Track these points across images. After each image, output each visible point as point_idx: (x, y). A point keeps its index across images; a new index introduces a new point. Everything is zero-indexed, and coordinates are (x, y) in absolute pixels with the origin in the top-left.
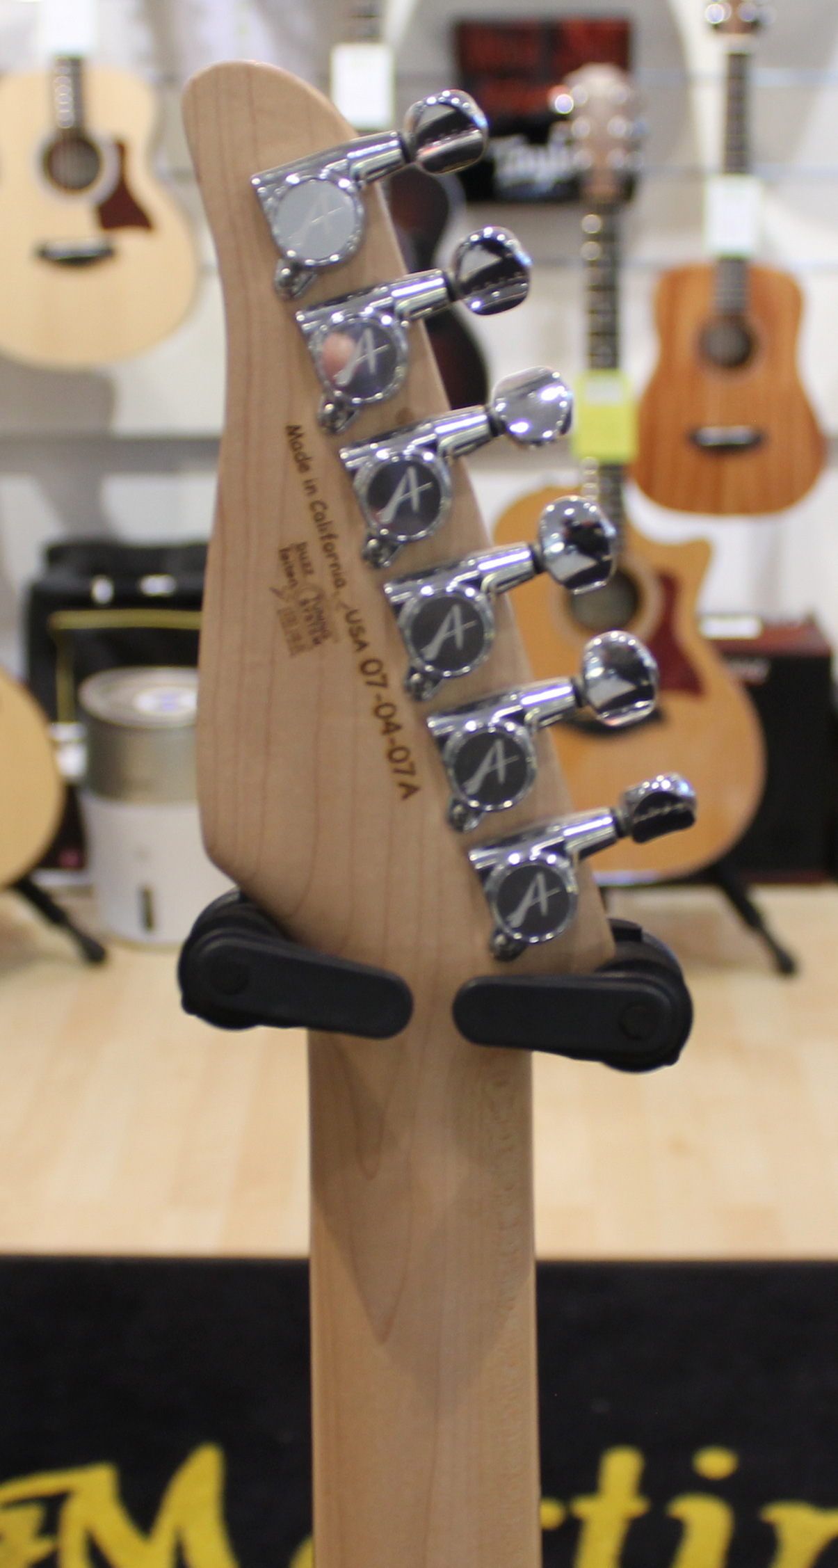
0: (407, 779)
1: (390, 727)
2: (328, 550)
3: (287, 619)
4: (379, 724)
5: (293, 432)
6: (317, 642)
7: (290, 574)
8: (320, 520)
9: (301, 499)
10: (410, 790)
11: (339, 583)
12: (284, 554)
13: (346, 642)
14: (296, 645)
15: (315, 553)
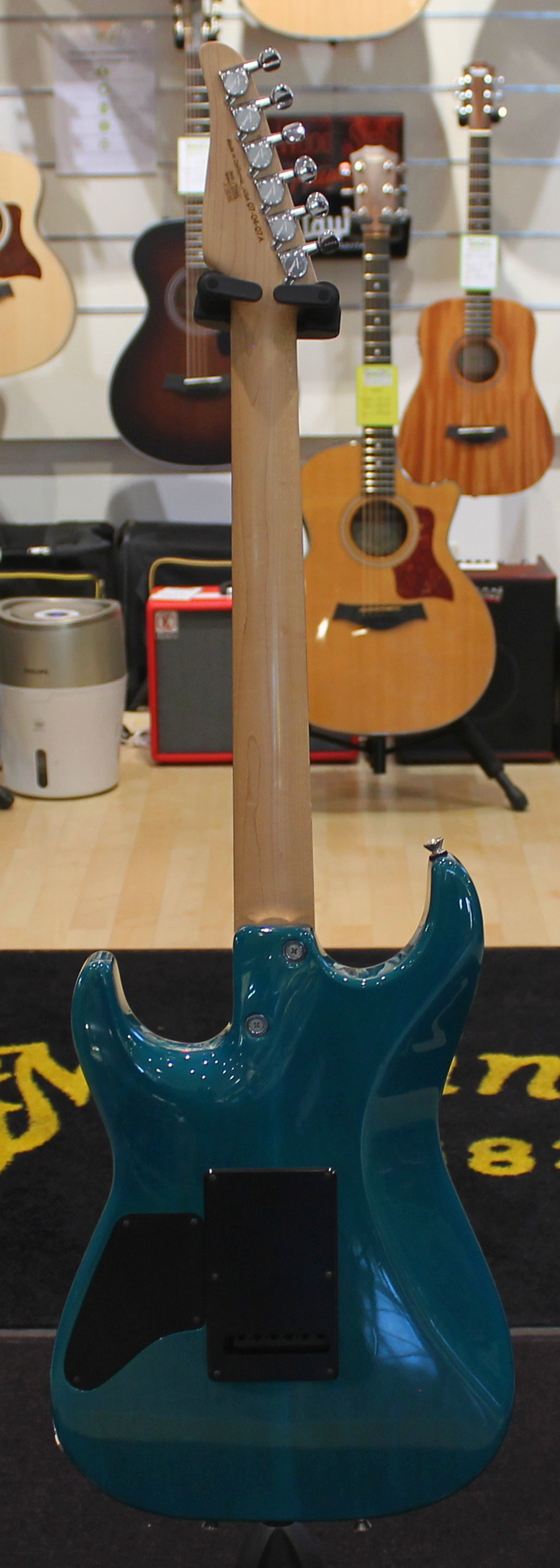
0: (261, 236)
1: (256, 222)
2: (239, 173)
3: (227, 192)
4: (252, 221)
5: (229, 141)
6: (236, 198)
7: (228, 180)
8: (237, 165)
9: (231, 161)
10: (261, 239)
11: (241, 182)
12: (227, 174)
13: (244, 198)
14: (230, 200)
15: (235, 173)
